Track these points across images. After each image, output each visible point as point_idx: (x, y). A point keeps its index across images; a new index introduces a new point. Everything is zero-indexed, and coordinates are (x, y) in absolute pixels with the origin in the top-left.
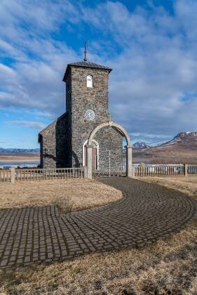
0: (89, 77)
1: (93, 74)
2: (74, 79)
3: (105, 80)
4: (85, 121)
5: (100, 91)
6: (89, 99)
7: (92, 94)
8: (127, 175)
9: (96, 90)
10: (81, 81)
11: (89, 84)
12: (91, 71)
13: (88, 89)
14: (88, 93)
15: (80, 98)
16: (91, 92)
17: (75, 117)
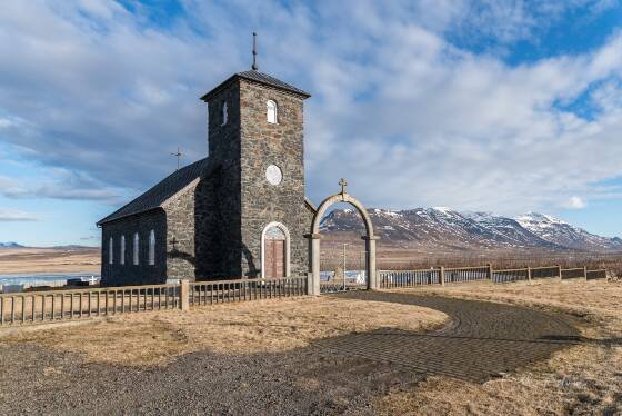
0: (270, 104)
1: (278, 99)
2: (246, 104)
3: (299, 114)
4: (265, 186)
5: (290, 132)
6: (271, 145)
7: (276, 136)
8: (368, 288)
9: (283, 129)
10: (257, 109)
11: (271, 117)
12: (274, 93)
13: (271, 126)
14: (269, 133)
15: (256, 142)
16: (275, 132)
17: (247, 177)
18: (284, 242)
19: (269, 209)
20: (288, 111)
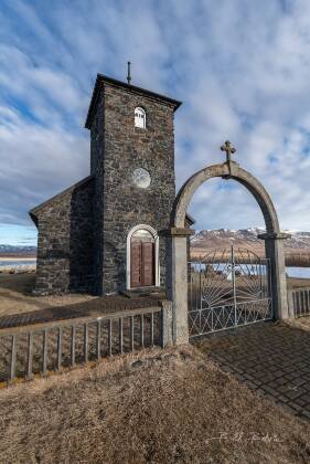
0: (138, 111)
1: (147, 106)
2: (110, 108)
3: (169, 121)
4: (132, 189)
5: (160, 138)
6: (138, 149)
7: (144, 141)
9: (152, 134)
10: (123, 114)
11: (140, 123)
12: (143, 100)
14: (137, 137)
15: (122, 145)
16: (144, 136)
17: (111, 179)
18: (154, 245)
19: (136, 211)
20: (158, 118)
